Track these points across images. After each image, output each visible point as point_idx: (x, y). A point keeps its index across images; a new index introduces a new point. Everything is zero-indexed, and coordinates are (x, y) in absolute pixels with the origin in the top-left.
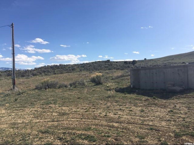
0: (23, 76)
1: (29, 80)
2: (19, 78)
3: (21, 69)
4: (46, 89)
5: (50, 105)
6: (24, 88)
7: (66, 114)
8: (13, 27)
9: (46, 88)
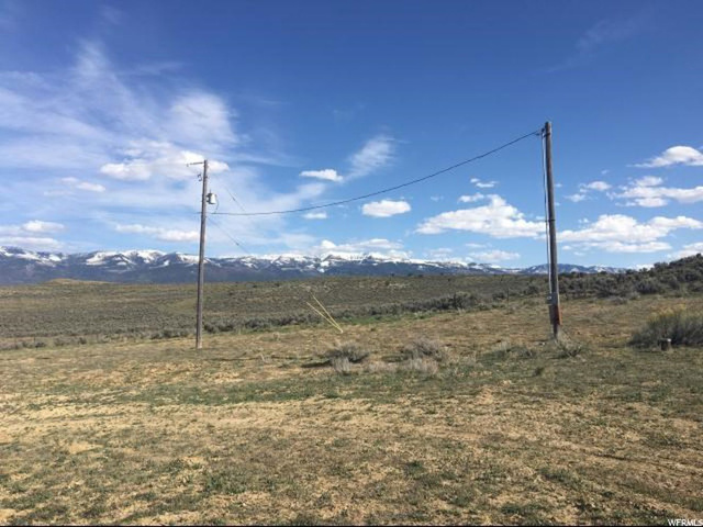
0: (604, 294)
1: (622, 307)
2: (589, 300)
3: (612, 269)
4: (664, 345)
5: (630, 405)
6: (595, 336)
7: (672, 444)
8: (547, 135)
9: (666, 342)
